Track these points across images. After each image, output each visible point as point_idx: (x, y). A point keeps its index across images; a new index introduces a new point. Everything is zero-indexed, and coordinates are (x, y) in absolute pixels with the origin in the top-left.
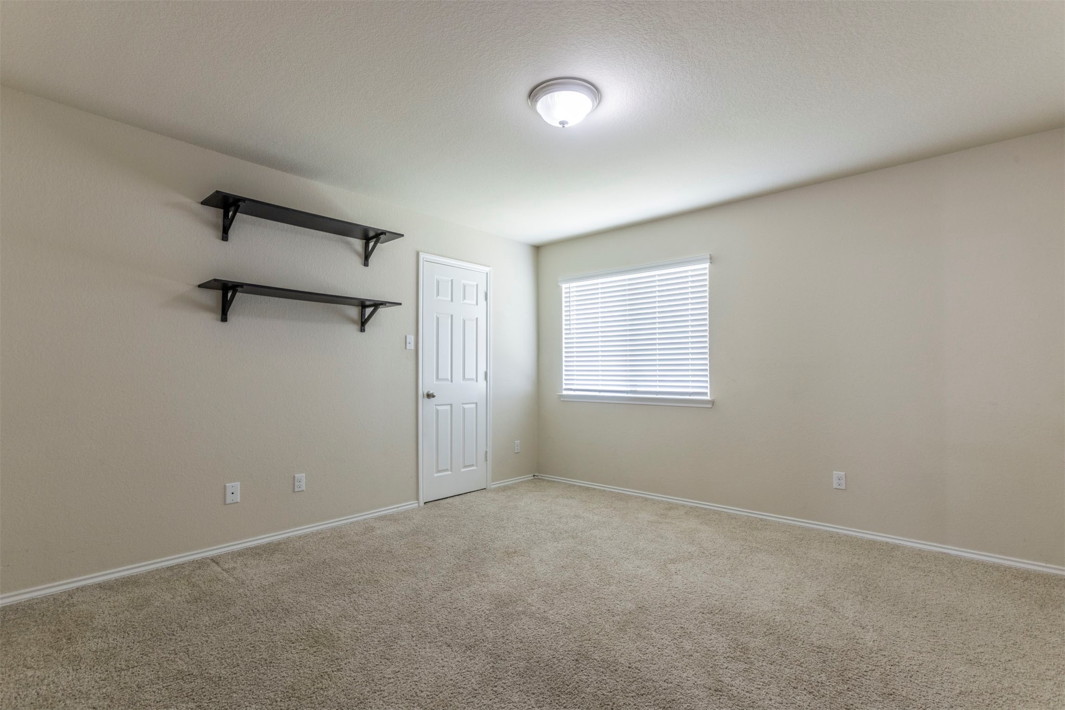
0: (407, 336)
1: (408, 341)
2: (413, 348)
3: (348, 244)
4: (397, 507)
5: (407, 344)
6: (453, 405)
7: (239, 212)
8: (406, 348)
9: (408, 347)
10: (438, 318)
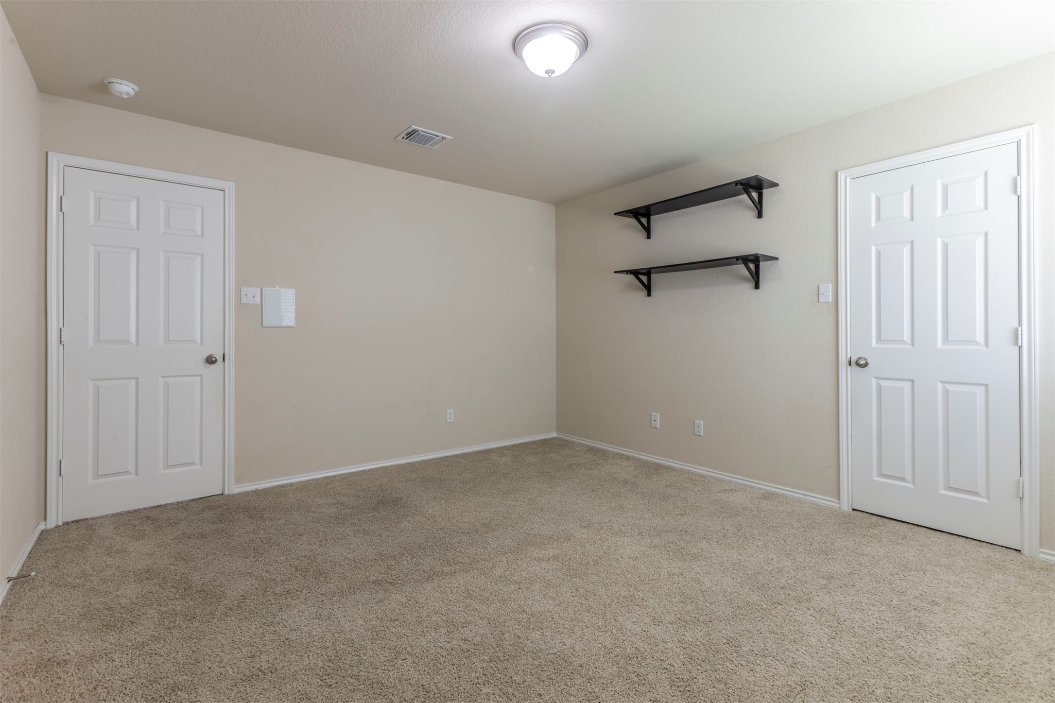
0: (820, 286)
1: (820, 293)
2: (831, 301)
3: (741, 202)
4: (806, 495)
5: (820, 296)
6: (915, 382)
7: (652, 215)
8: (818, 302)
9: (822, 299)
10: (880, 252)
